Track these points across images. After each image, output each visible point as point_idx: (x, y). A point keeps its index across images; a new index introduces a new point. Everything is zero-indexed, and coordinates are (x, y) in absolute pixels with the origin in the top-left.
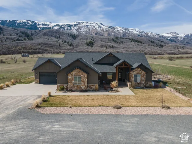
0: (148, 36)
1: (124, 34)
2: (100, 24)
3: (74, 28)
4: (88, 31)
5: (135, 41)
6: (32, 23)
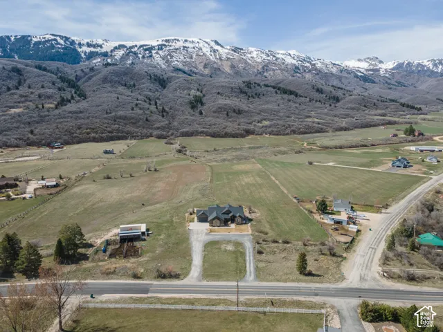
0: (316, 69)
1: (266, 67)
2: (213, 44)
3: (157, 53)
4: (188, 60)
6: (65, 42)
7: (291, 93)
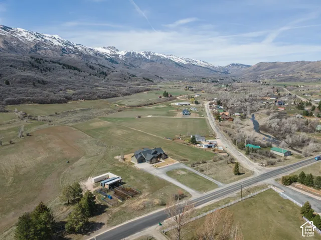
0: (78, 52)
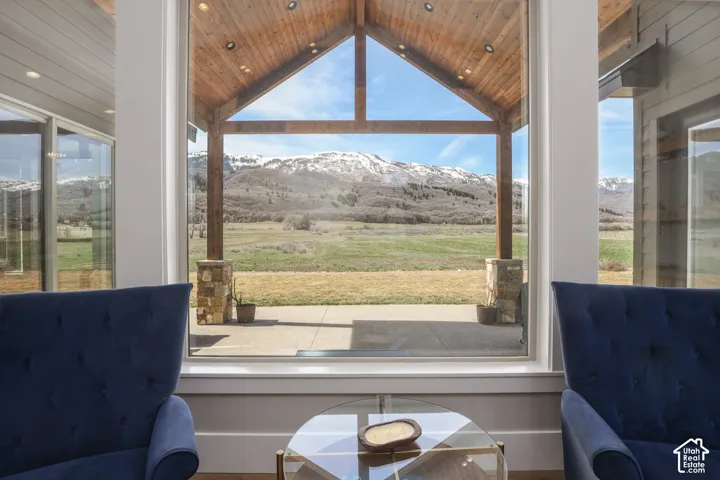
1: (431, 179)
2: (373, 158)
3: (312, 166)
4: (346, 173)
5: (458, 193)
7: (466, 195)
